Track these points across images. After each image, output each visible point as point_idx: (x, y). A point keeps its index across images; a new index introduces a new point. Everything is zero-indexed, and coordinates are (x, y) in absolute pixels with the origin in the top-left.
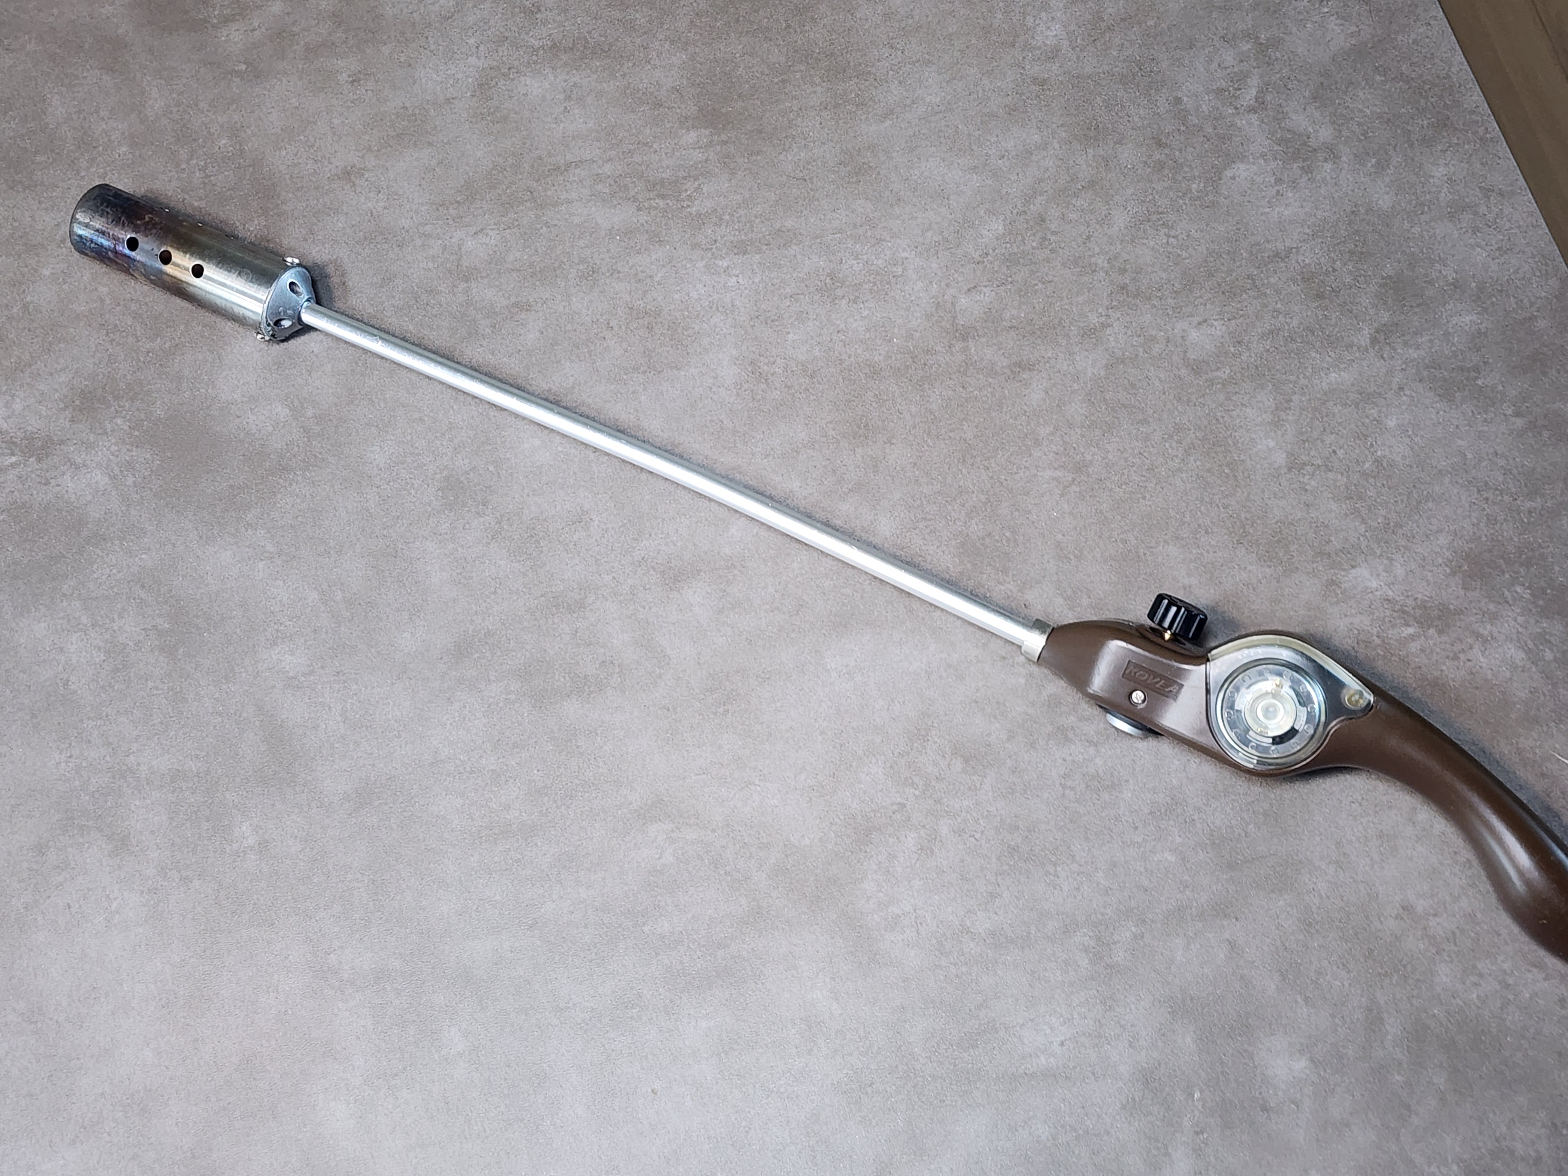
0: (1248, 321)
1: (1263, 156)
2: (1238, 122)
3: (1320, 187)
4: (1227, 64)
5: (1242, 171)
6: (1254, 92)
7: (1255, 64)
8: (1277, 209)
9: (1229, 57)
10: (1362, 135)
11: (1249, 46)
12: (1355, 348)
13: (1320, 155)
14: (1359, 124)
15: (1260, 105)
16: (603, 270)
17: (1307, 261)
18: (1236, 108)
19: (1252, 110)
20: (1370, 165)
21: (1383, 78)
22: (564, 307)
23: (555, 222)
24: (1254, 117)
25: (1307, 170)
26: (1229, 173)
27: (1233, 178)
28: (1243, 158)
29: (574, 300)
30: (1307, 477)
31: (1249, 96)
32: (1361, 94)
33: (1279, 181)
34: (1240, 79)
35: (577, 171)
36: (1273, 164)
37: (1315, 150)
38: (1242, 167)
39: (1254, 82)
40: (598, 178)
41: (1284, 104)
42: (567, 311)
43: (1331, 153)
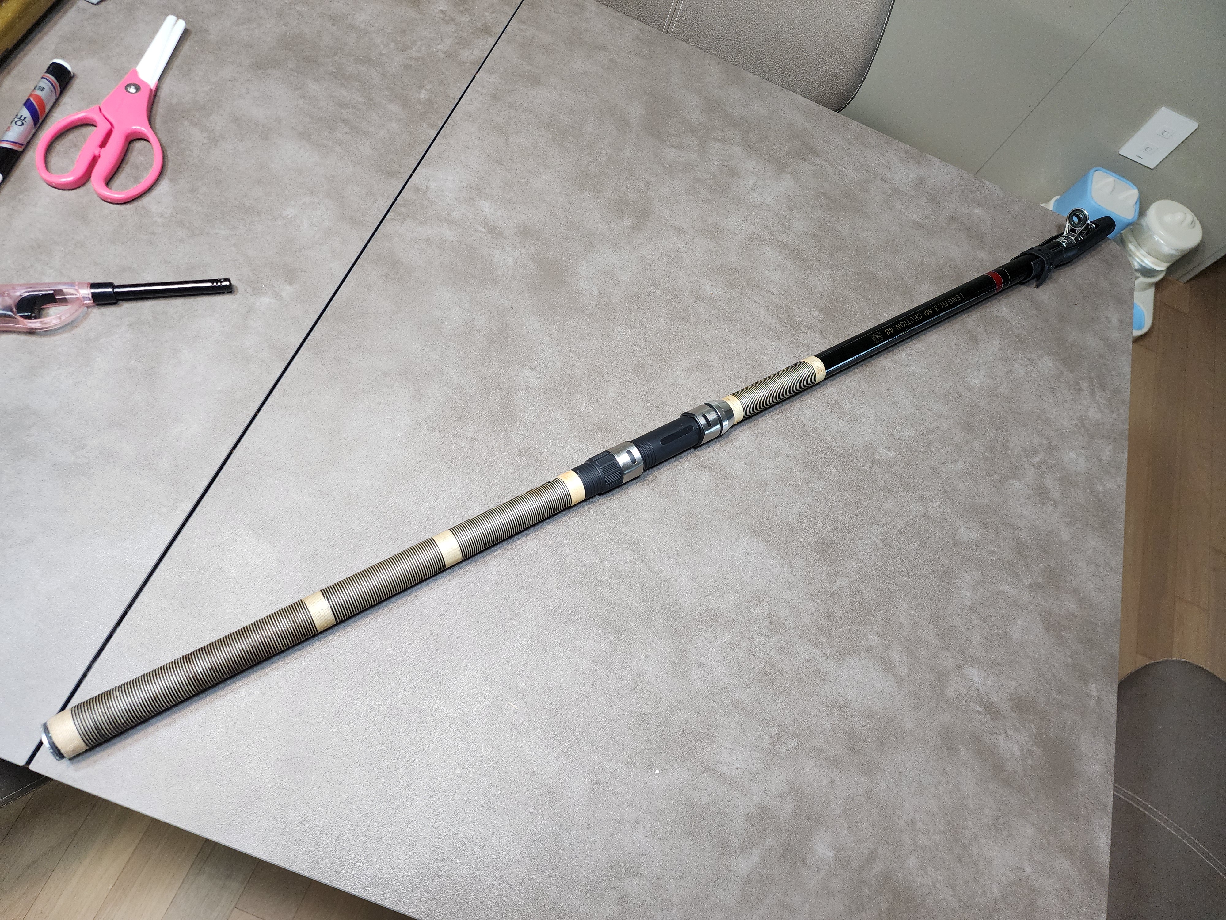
0: (986, 541)
1: (1028, 486)
2: (1026, 466)
3: (1043, 513)
4: (1034, 442)
5: (1016, 484)
7: (1044, 450)
8: (1022, 508)
9: (1036, 440)
10: (1071, 507)
11: (1045, 442)
12: (1022, 583)
13: (1050, 502)
14: (1072, 502)
15: (1037, 466)
17: (1022, 536)
18: (1028, 460)
19: (1034, 466)
20: (1067, 520)
21: (1090, 492)
24: (1033, 469)
26: (1011, 481)
27: (1012, 484)
28: (1020, 480)
30: (974, 617)
31: (1036, 460)
32: (1079, 492)
33: (1029, 499)
34: (1036, 451)
36: (1030, 491)
37: (1049, 498)
38: (1018, 483)
39: (1041, 456)
41: (1047, 473)
43: (1055, 504)
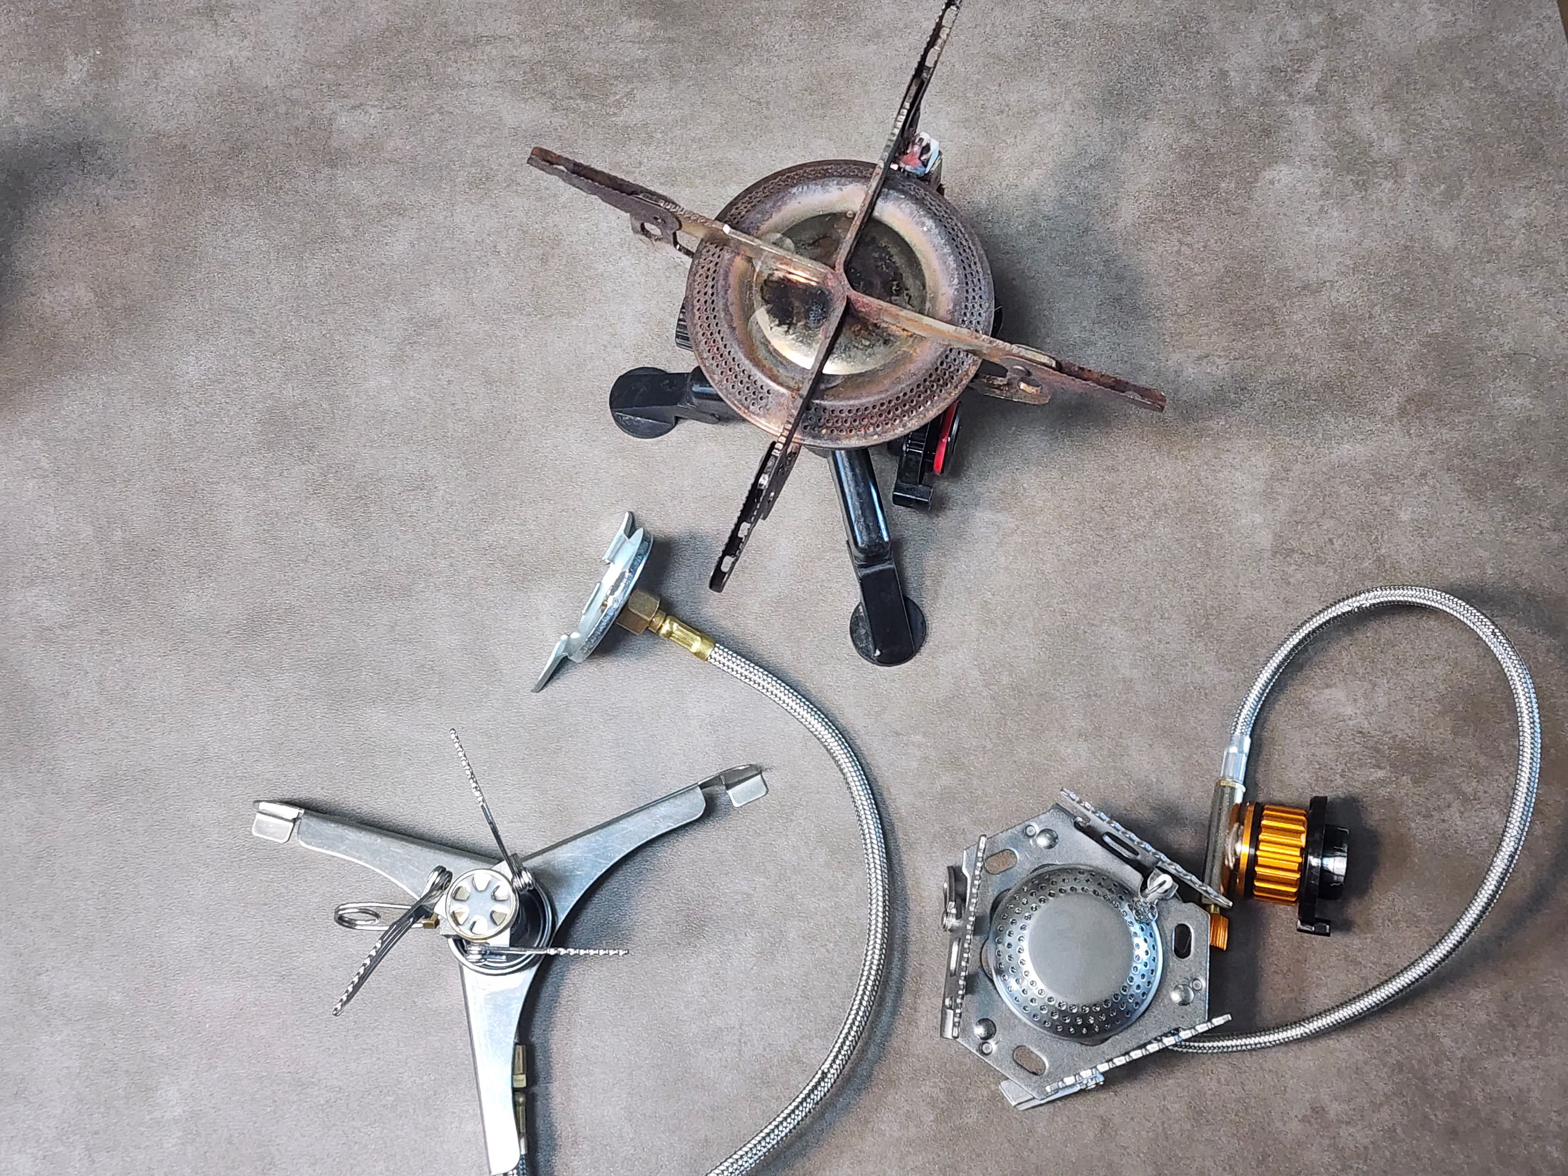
0: (1258, 363)
1: (1312, 159)
2: (1290, 113)
3: (1372, 209)
4: (1289, 37)
5: (1283, 176)
6: (1314, 78)
7: (1323, 43)
8: (1317, 229)
9: (1294, 30)
10: (1435, 152)
11: (1320, 19)
12: (1378, 418)
13: (1381, 170)
14: (1434, 139)
15: (1319, 96)
16: (500, 177)
17: (1341, 300)
19: (1309, 100)
20: (1437, 191)
21: (1473, 85)
22: (446, 218)
23: (451, 109)
24: (1310, 110)
25: (1362, 186)
26: (1268, 175)
27: (1272, 182)
28: (1287, 159)
29: (458, 210)
30: (1293, 567)
31: (1310, 81)
32: (1442, 100)
33: (1326, 194)
34: (1302, 60)
35: (488, 48)
36: (1322, 173)
37: (1375, 162)
38: (1286, 170)
39: (1319, 65)
40: (513, 61)
41: (1348, 99)
42: (447, 223)
43: (1395, 169)
